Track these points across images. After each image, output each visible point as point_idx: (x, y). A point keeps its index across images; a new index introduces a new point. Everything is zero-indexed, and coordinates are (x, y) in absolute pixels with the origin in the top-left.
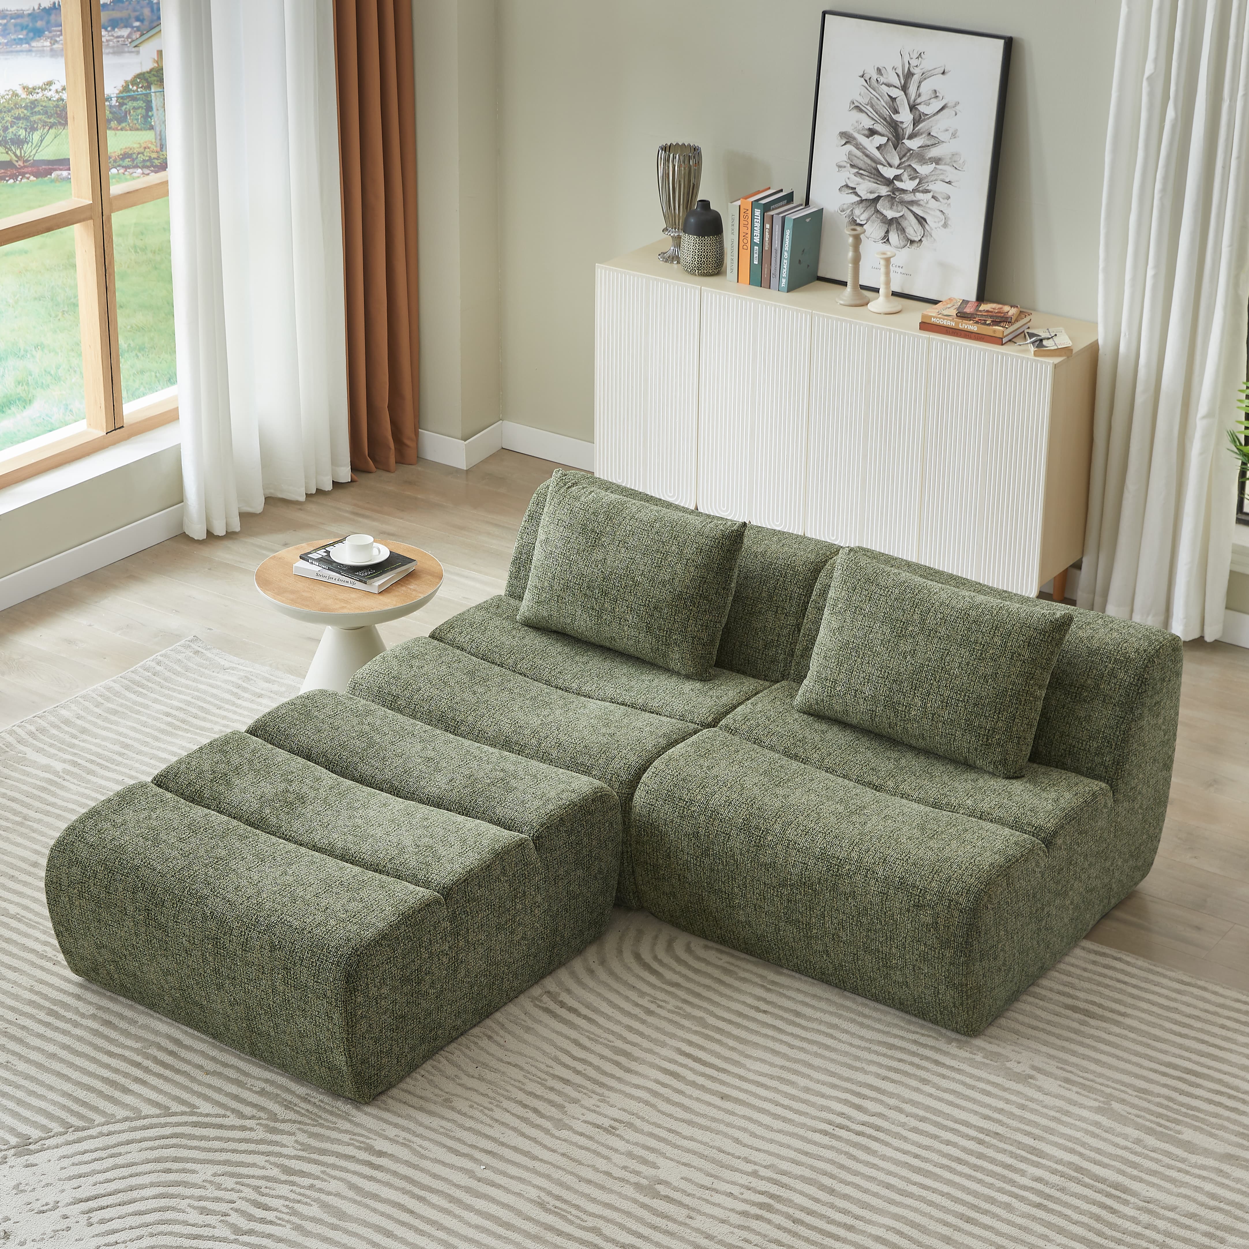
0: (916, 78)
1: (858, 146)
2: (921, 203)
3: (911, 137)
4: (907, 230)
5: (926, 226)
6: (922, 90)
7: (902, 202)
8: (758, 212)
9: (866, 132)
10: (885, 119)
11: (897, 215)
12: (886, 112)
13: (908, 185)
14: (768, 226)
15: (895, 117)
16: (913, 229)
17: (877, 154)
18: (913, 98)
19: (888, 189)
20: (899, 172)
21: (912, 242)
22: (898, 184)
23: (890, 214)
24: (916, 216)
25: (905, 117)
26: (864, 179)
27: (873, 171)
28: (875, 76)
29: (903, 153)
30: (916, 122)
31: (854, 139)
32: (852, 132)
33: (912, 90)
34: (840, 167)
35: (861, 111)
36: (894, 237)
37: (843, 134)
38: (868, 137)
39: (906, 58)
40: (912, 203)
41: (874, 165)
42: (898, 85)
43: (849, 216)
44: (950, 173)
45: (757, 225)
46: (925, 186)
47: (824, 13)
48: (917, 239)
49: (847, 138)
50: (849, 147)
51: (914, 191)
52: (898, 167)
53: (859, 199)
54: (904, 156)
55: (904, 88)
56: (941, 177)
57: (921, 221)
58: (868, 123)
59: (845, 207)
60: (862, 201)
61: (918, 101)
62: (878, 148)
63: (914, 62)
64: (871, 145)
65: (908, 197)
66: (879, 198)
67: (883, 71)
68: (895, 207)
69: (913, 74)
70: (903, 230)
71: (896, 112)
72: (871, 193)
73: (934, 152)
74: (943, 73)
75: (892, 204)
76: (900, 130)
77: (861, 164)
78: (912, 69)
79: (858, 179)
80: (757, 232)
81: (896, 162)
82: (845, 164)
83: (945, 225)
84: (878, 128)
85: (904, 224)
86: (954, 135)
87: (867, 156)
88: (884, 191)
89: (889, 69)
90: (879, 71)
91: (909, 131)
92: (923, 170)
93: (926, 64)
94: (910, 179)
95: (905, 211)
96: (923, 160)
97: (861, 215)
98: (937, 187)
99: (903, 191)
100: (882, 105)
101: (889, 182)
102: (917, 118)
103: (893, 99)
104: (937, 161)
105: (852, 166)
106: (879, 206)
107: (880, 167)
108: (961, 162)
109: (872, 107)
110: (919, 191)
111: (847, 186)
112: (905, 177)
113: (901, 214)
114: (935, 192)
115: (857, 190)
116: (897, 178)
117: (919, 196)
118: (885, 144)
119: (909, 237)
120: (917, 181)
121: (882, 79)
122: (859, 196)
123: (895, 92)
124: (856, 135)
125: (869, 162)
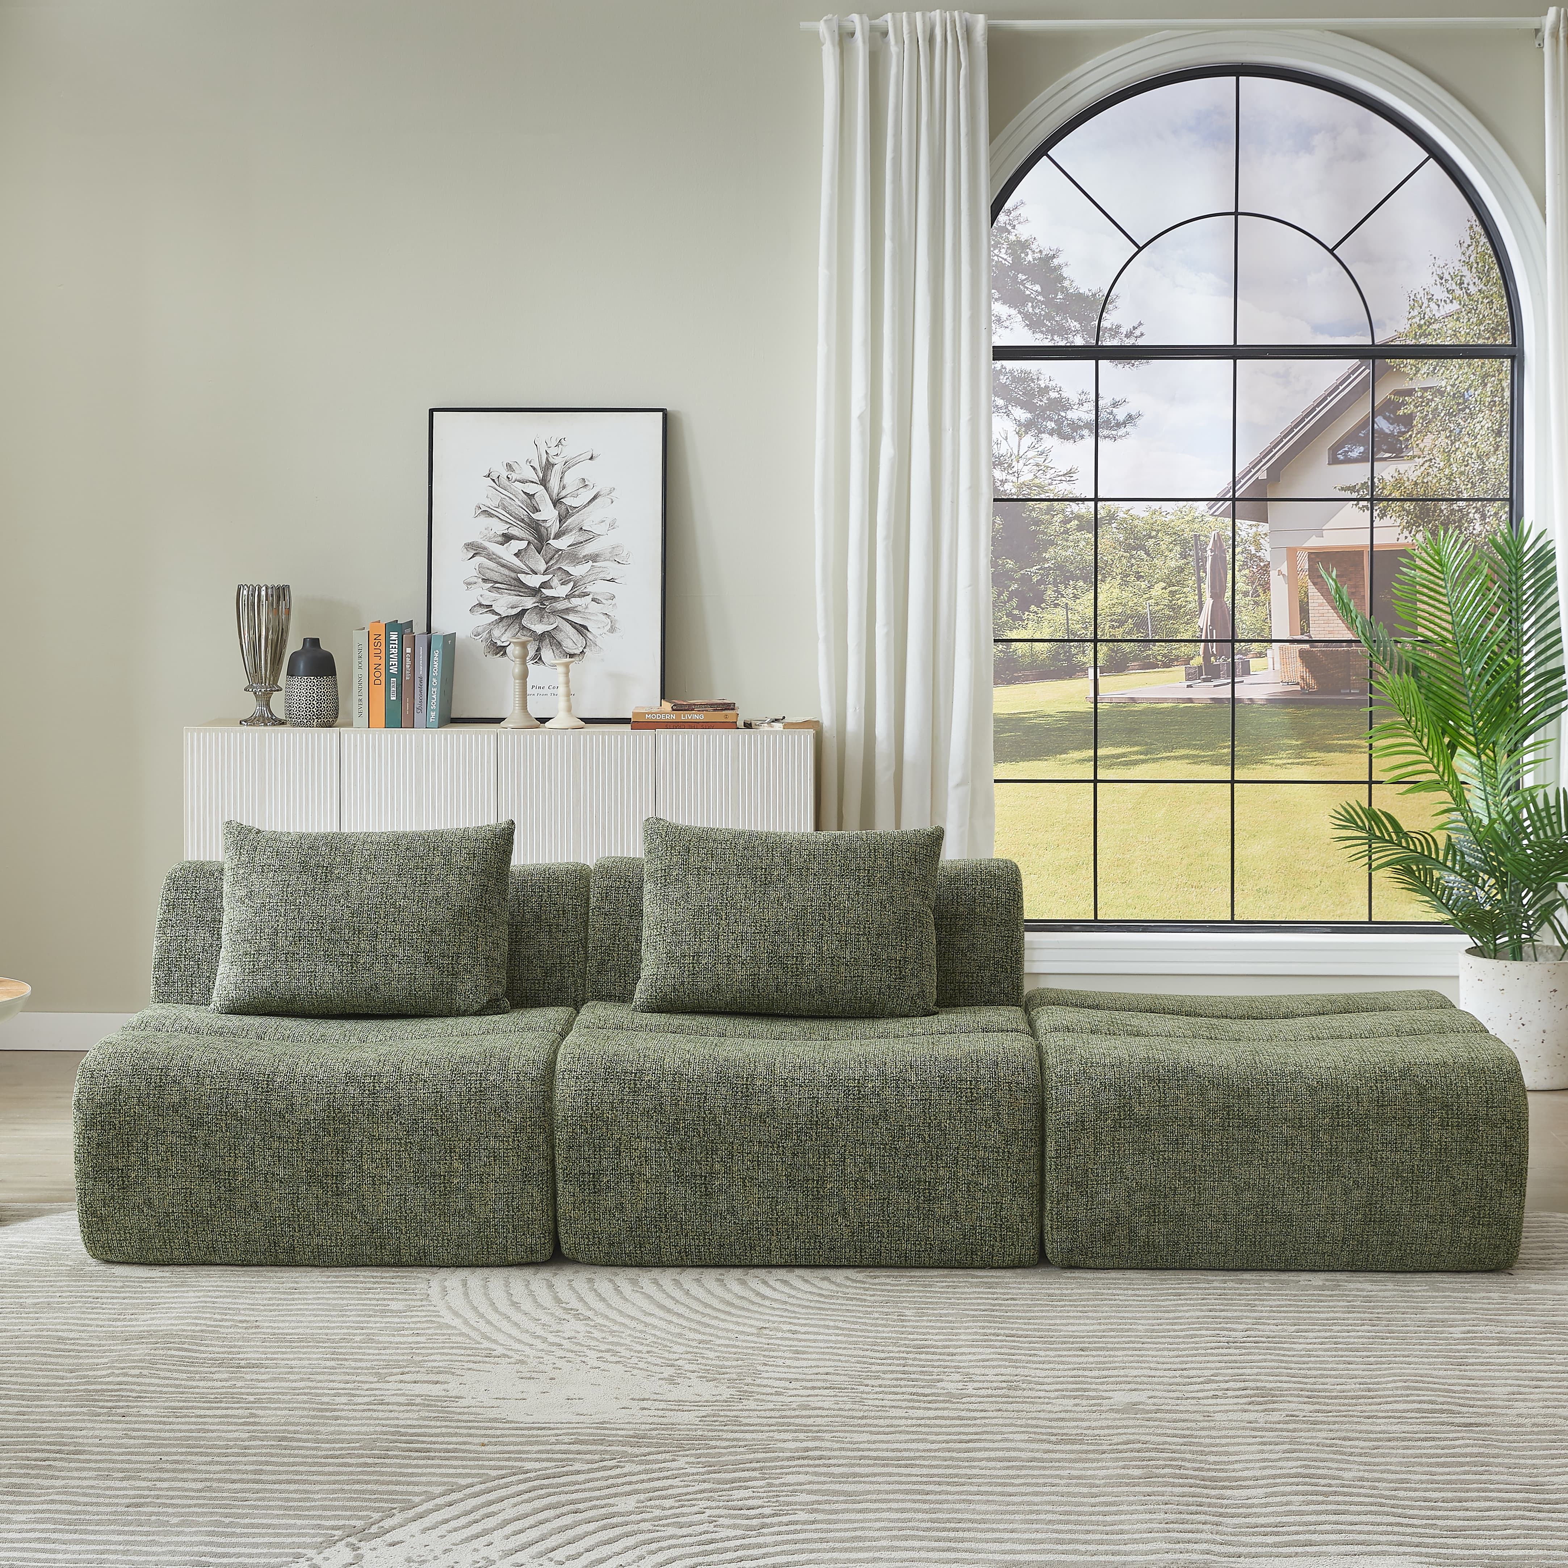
0: (557, 469)
1: (490, 557)
2: (579, 609)
3: (557, 536)
4: (564, 644)
5: (588, 634)
6: (566, 480)
7: (554, 612)
8: (394, 636)
9: (500, 539)
10: (523, 521)
11: (550, 628)
12: (522, 514)
13: (560, 590)
15: (535, 516)
16: (570, 640)
17: (516, 562)
18: (556, 491)
19: (534, 600)
20: (546, 578)
21: (572, 656)
22: (547, 592)
23: (539, 629)
24: (573, 625)
25: (548, 514)
26: (502, 593)
27: (513, 582)
28: (504, 473)
29: (550, 556)
30: (562, 519)
31: (485, 548)
32: (480, 541)
33: (554, 483)
34: (470, 584)
35: (491, 515)
36: (547, 654)
37: (469, 546)
38: (502, 544)
39: (543, 448)
40: (567, 610)
41: (513, 575)
42: (536, 479)
43: (487, 639)
44: (611, 569)
46: (582, 589)
47: (432, 411)
48: (578, 652)
49: (476, 549)
50: (479, 560)
51: (568, 597)
52: (545, 573)
53: (497, 617)
54: (551, 559)
55: (544, 482)
56: (601, 575)
57: (581, 629)
58: (501, 528)
59: (480, 629)
60: (502, 619)
61: (563, 494)
62: (516, 555)
63: (553, 451)
64: (507, 553)
65: (560, 606)
66: (524, 611)
67: (515, 466)
68: (545, 620)
69: (553, 465)
70: (559, 644)
71: (537, 510)
72: (512, 607)
73: (589, 549)
74: (591, 458)
75: (542, 617)
76: (543, 530)
77: (496, 577)
78: (551, 460)
79: (495, 595)
80: (394, 661)
81: (542, 566)
82: (475, 580)
83: (612, 630)
84: (514, 531)
85: (560, 636)
86: (612, 526)
87: (503, 566)
88: (529, 602)
89: (522, 463)
90: (509, 467)
91: (554, 530)
92: (577, 571)
93: (569, 451)
94: (562, 584)
95: (559, 622)
96: (575, 559)
97: (502, 636)
98: (598, 588)
99: (555, 599)
100: (518, 506)
101: (534, 592)
102: (563, 513)
103: (531, 496)
104: (594, 558)
105: (485, 580)
106: (524, 622)
107: (522, 577)
108: (624, 554)
109: (504, 509)
110: (574, 597)
111: (480, 605)
112: (555, 582)
113: (554, 626)
114: (595, 593)
115: (494, 608)
116: (545, 585)
117: (575, 601)
118: (525, 549)
119: (567, 650)
120: (572, 584)
121: (514, 476)
122: (497, 614)
123: (531, 489)
124: (486, 544)
125: (507, 572)
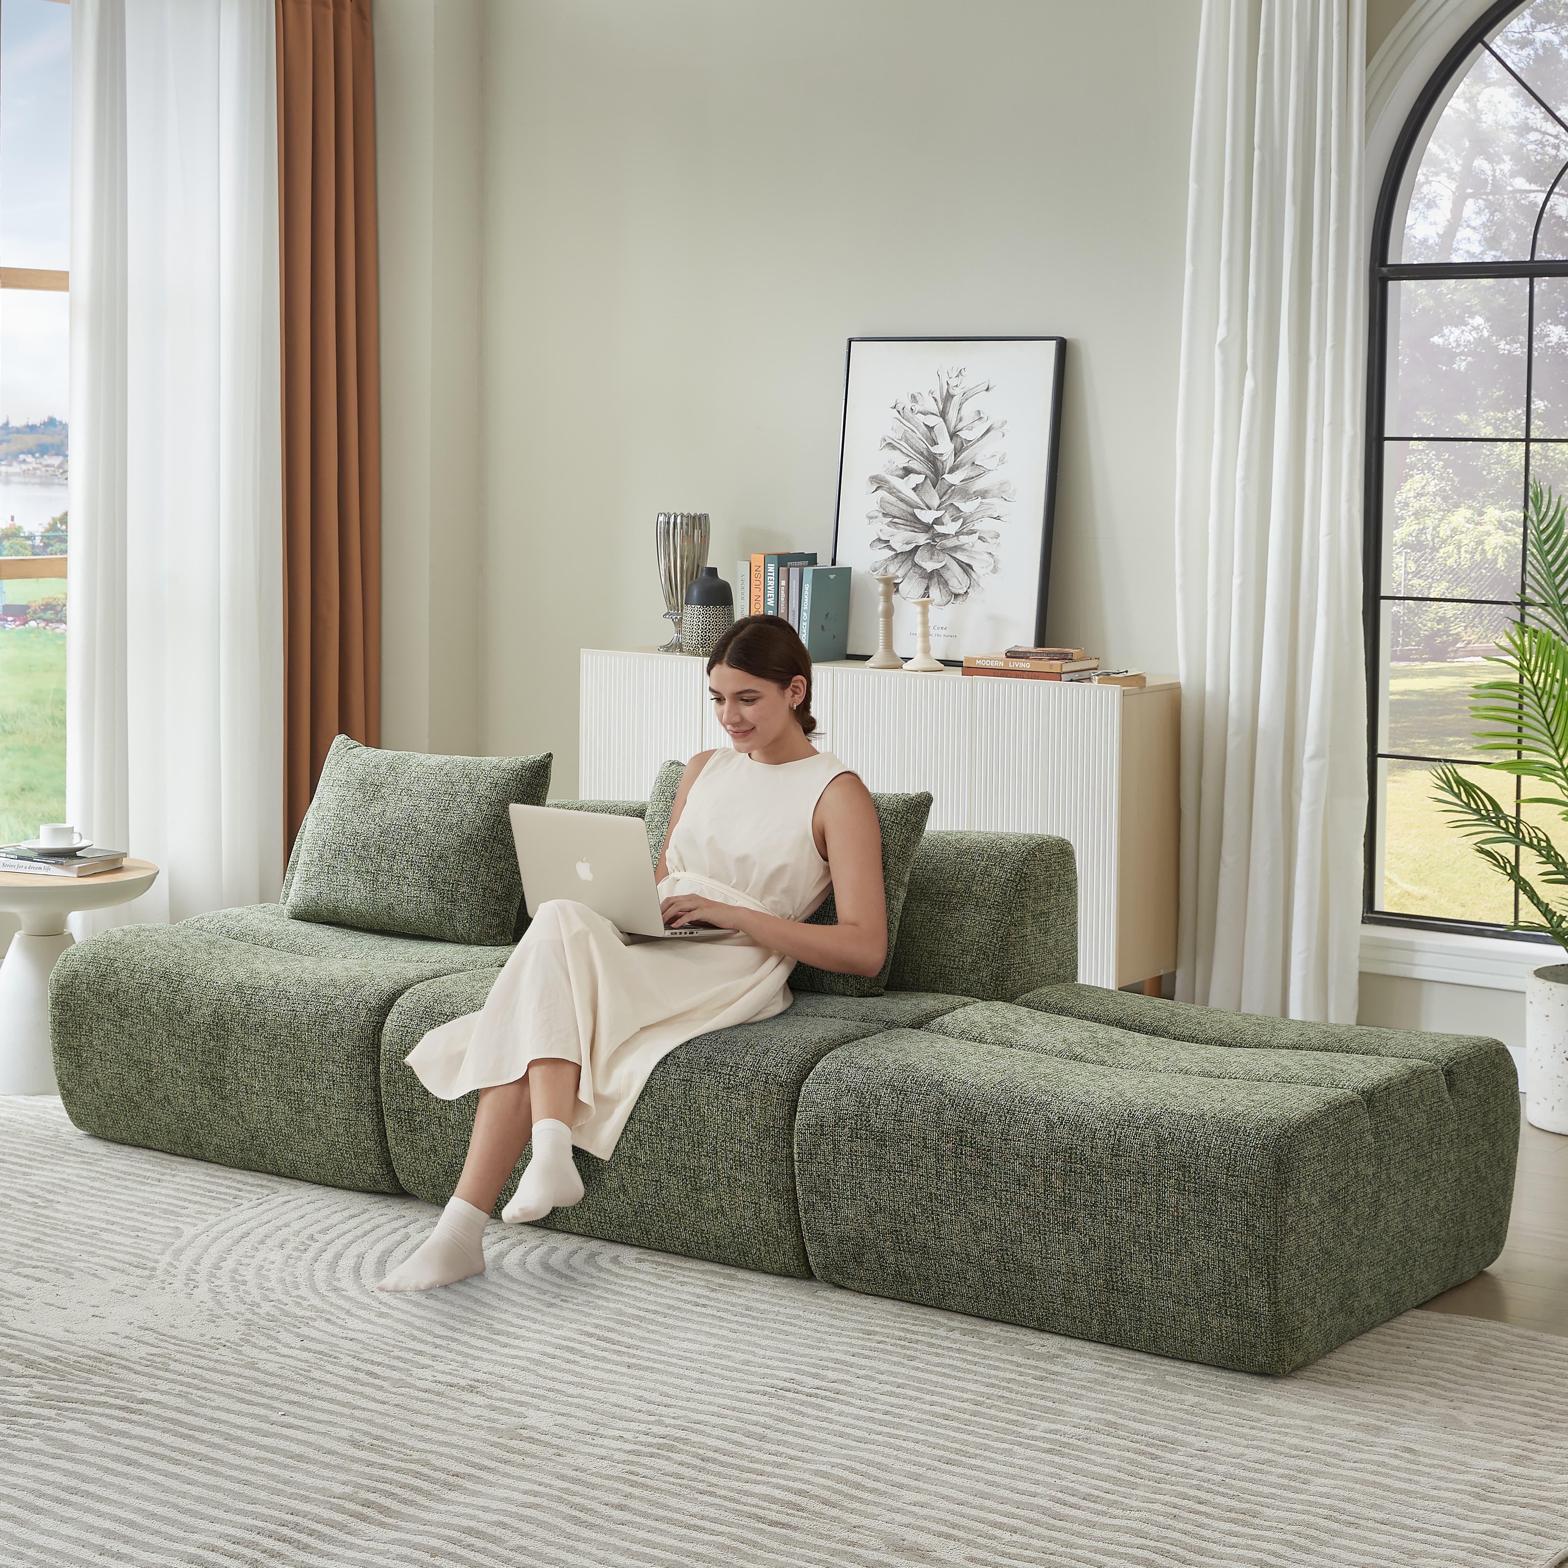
0: (956, 401)
1: (892, 491)
2: (966, 547)
3: (951, 471)
4: (950, 583)
5: (973, 574)
6: (963, 413)
7: (944, 550)
8: (771, 568)
9: (901, 472)
10: (922, 454)
11: (938, 566)
12: (922, 446)
13: (950, 527)
14: (783, 583)
15: (934, 450)
16: (957, 580)
17: (913, 496)
18: (953, 424)
19: (927, 536)
20: (939, 514)
21: (957, 596)
22: (938, 528)
23: (930, 566)
24: (960, 563)
25: (945, 448)
26: (898, 529)
27: (909, 517)
28: (909, 405)
29: (943, 491)
30: (957, 453)
31: (887, 482)
32: (883, 474)
33: (952, 415)
34: (871, 518)
35: (894, 448)
36: (935, 593)
37: (874, 479)
38: (902, 478)
39: (945, 379)
40: (956, 548)
41: (910, 510)
42: (936, 411)
43: (882, 575)
44: (997, 506)
45: (771, 583)
46: (970, 527)
47: (850, 341)
48: (962, 592)
49: (879, 483)
50: (881, 493)
51: (958, 534)
52: (938, 508)
53: (893, 553)
54: (945, 494)
55: (943, 414)
56: (989, 513)
57: (967, 568)
58: (902, 461)
59: (878, 565)
60: (897, 555)
61: (959, 427)
62: (914, 489)
63: (953, 383)
64: (906, 486)
65: (949, 543)
66: (916, 548)
67: (918, 398)
68: (935, 557)
69: (953, 396)
70: (946, 583)
71: (935, 443)
72: (907, 544)
73: (979, 485)
74: (987, 389)
75: (933, 554)
76: (939, 464)
77: (894, 511)
78: (951, 391)
79: (892, 530)
80: (771, 593)
81: (936, 502)
82: (876, 514)
83: (995, 570)
84: (914, 465)
85: (947, 575)
86: (1002, 461)
87: (902, 500)
88: (922, 539)
89: (926, 395)
90: (913, 397)
91: (949, 465)
92: (967, 507)
93: (967, 382)
94: (953, 521)
95: (947, 560)
96: (966, 495)
97: (896, 572)
98: (984, 526)
99: (945, 536)
100: (919, 440)
101: (928, 528)
102: (959, 447)
103: (930, 429)
104: (983, 494)
105: (885, 515)
106: (916, 559)
107: (917, 512)
108: (1011, 491)
109: (907, 441)
110: (963, 534)
111: (879, 540)
112: (947, 519)
113: (943, 564)
114: (982, 531)
115: (891, 543)
116: (937, 521)
117: (963, 539)
118: (923, 483)
119: (953, 590)
120: (961, 521)
121: (917, 408)
122: (894, 550)
123: (932, 421)
124: (889, 478)
125: (904, 506)
